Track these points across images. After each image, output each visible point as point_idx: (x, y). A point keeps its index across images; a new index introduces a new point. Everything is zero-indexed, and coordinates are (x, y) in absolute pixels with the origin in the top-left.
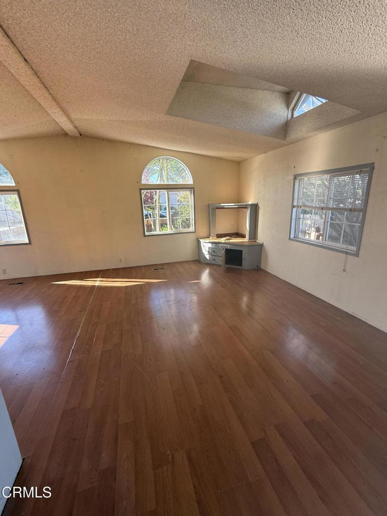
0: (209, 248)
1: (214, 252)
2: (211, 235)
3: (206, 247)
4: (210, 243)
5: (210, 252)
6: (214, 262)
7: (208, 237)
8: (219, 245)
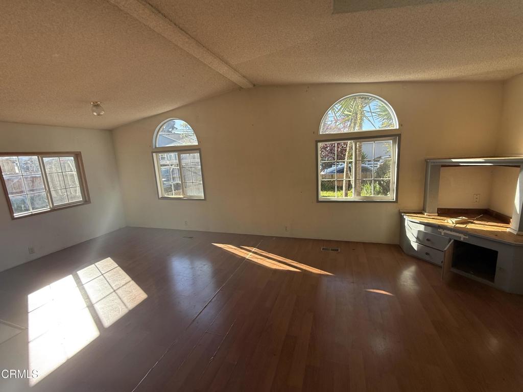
0: (419, 232)
1: (428, 240)
2: (427, 209)
3: (413, 229)
4: (421, 223)
5: (421, 238)
6: (427, 258)
7: (421, 212)
8: (441, 230)
